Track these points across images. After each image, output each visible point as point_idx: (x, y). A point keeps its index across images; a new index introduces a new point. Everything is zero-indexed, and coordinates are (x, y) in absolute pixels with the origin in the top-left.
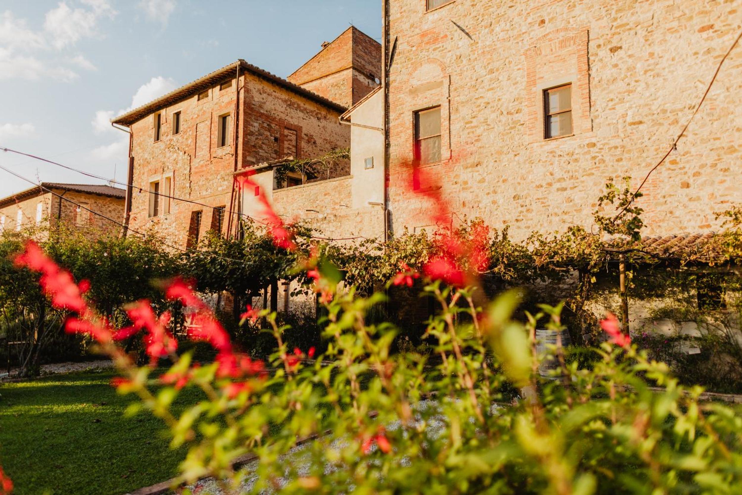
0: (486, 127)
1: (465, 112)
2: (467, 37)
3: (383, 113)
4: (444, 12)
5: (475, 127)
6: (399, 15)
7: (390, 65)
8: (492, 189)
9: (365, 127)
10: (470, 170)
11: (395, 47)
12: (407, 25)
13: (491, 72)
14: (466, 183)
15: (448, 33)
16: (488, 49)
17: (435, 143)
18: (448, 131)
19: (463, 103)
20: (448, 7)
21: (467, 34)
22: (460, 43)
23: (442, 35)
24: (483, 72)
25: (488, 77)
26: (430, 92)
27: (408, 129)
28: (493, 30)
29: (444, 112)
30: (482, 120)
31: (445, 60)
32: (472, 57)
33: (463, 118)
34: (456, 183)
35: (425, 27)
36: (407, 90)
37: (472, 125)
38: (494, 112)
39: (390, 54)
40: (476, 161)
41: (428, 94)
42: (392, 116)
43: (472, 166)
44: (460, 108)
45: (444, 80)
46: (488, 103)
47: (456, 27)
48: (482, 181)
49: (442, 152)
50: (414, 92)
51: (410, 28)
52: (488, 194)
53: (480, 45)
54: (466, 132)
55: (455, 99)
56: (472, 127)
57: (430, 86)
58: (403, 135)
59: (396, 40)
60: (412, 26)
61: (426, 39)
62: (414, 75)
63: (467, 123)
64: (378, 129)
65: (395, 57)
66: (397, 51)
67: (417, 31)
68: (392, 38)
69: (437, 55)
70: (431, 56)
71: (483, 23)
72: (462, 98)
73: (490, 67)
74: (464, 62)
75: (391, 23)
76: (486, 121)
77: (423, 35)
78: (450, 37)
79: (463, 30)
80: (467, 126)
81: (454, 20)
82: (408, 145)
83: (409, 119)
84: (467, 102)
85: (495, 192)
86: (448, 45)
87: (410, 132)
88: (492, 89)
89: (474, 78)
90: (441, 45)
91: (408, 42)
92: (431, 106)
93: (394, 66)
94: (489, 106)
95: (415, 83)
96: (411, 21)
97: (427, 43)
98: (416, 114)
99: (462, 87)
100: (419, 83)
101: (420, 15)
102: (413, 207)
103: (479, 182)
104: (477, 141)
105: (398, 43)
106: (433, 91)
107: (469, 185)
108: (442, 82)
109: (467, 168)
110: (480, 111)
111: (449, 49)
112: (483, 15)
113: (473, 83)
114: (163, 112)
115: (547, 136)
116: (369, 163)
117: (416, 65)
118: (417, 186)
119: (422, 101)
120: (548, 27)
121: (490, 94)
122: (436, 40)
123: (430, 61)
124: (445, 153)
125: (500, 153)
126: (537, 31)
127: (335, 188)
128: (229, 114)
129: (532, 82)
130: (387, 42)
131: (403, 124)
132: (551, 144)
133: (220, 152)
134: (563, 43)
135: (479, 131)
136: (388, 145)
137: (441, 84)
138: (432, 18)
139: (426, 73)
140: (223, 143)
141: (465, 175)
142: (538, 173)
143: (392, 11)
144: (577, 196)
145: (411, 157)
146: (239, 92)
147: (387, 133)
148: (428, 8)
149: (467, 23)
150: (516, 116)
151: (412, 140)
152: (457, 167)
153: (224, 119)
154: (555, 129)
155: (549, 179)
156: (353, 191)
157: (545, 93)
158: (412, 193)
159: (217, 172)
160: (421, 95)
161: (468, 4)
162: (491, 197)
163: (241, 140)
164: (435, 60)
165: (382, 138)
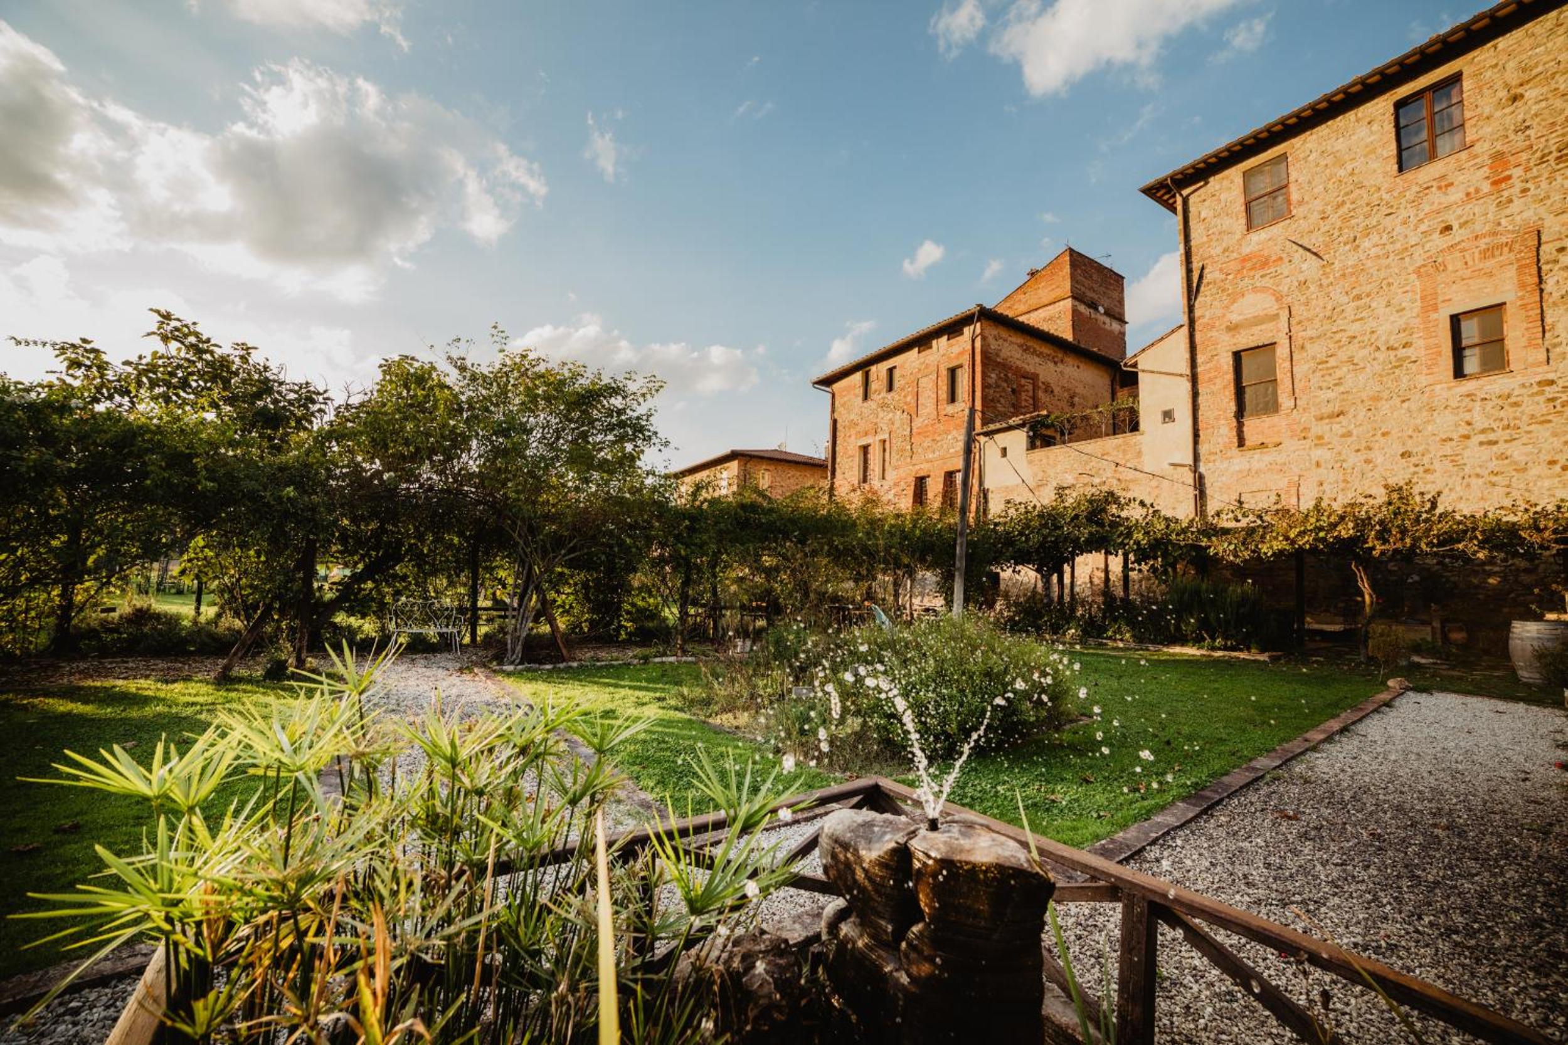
0: (1351, 367)
1: (1316, 350)
2: (1314, 257)
3: (1187, 356)
4: (1277, 230)
5: (1333, 368)
6: (1205, 239)
7: (1196, 298)
8: (1364, 445)
9: (1161, 373)
10: (1327, 421)
11: (1201, 277)
12: (1219, 250)
13: (1358, 297)
14: (1320, 438)
15: (1284, 256)
16: (1350, 270)
17: (1267, 389)
18: (1289, 374)
19: (1312, 338)
20: (1282, 224)
21: (1315, 254)
22: (1305, 266)
23: (1274, 258)
24: (1345, 299)
25: (1353, 304)
26: (1259, 328)
27: (1226, 373)
28: (1358, 246)
29: (1282, 352)
30: (1345, 358)
31: (1281, 288)
32: (1325, 282)
33: (1314, 358)
34: (1304, 438)
35: (1246, 250)
36: (1223, 327)
37: (1329, 365)
38: (1364, 347)
39: (1195, 285)
40: (1336, 410)
41: (1256, 330)
42: (1200, 359)
43: (1330, 416)
44: (1308, 346)
45: (1281, 313)
46: (1354, 337)
47: (1295, 247)
48: (1349, 434)
49: (1280, 400)
50: (1233, 328)
51: (1223, 253)
52: (1358, 450)
53: (1337, 265)
54: (1319, 374)
55: (1299, 334)
56: (1328, 369)
57: (1258, 321)
58: (1218, 381)
59: (1203, 268)
60: (1226, 250)
61: (1249, 265)
62: (1232, 308)
63: (1319, 364)
64: (1181, 375)
65: (1202, 289)
66: (1205, 281)
67: (1235, 255)
68: (1196, 266)
69: (1268, 282)
70: (1258, 284)
71: (1340, 239)
72: (1310, 333)
73: (1355, 292)
74: (1312, 289)
75: (1193, 249)
76: (1351, 360)
77: (1244, 260)
78: (1286, 260)
79: (1309, 250)
80: (1320, 367)
81: (1293, 239)
82: (1227, 393)
83: (1227, 362)
84: (1319, 337)
85: (1369, 449)
86: (1285, 269)
87: (1230, 376)
88: (1361, 319)
89: (1329, 307)
90: (1273, 270)
91: (1221, 270)
92: (1260, 344)
93: (1200, 299)
94: (1356, 341)
95: (1235, 318)
96: (1224, 245)
97: (1251, 269)
98: (1237, 356)
99: (1309, 320)
100: (1241, 317)
101: (1238, 236)
102: (1237, 468)
103: (1343, 436)
104: (1335, 385)
105: (1206, 271)
106: (1263, 327)
107: (1326, 440)
108: (1277, 315)
109: (1321, 419)
110: (1340, 347)
111: (1286, 273)
112: (1340, 229)
113: (1328, 314)
114: (873, 368)
115: (1459, 373)
116: (1168, 415)
117: (1235, 297)
118: (1241, 442)
119: (1244, 340)
120: (1458, 234)
121: (1356, 326)
122: (1265, 263)
123: (1255, 290)
124: (1285, 401)
125: (1377, 399)
126: (1439, 242)
127: (1118, 447)
128: (961, 366)
129: (1430, 305)
130: (1189, 271)
131: (1217, 369)
132: (1467, 386)
133: (950, 409)
134: (1488, 253)
135: (1339, 373)
136: (1195, 394)
137: (1276, 317)
138: (1258, 237)
139: (1253, 304)
140: (952, 399)
141: (1317, 429)
142: (1444, 423)
143: (1193, 235)
144: (1517, 452)
145: (1232, 407)
146: (973, 341)
147: (1194, 379)
148: (1250, 226)
149: (1315, 241)
150: (1402, 353)
151: (1231, 389)
152: (1306, 418)
153: (953, 372)
154: (1471, 364)
155: (1464, 430)
156: (1144, 449)
157: (1455, 321)
158: (1235, 451)
159: (948, 432)
160: (1243, 332)
161: (1316, 216)
162: (1362, 456)
163: (978, 394)
164: (1264, 289)
165: (1187, 385)
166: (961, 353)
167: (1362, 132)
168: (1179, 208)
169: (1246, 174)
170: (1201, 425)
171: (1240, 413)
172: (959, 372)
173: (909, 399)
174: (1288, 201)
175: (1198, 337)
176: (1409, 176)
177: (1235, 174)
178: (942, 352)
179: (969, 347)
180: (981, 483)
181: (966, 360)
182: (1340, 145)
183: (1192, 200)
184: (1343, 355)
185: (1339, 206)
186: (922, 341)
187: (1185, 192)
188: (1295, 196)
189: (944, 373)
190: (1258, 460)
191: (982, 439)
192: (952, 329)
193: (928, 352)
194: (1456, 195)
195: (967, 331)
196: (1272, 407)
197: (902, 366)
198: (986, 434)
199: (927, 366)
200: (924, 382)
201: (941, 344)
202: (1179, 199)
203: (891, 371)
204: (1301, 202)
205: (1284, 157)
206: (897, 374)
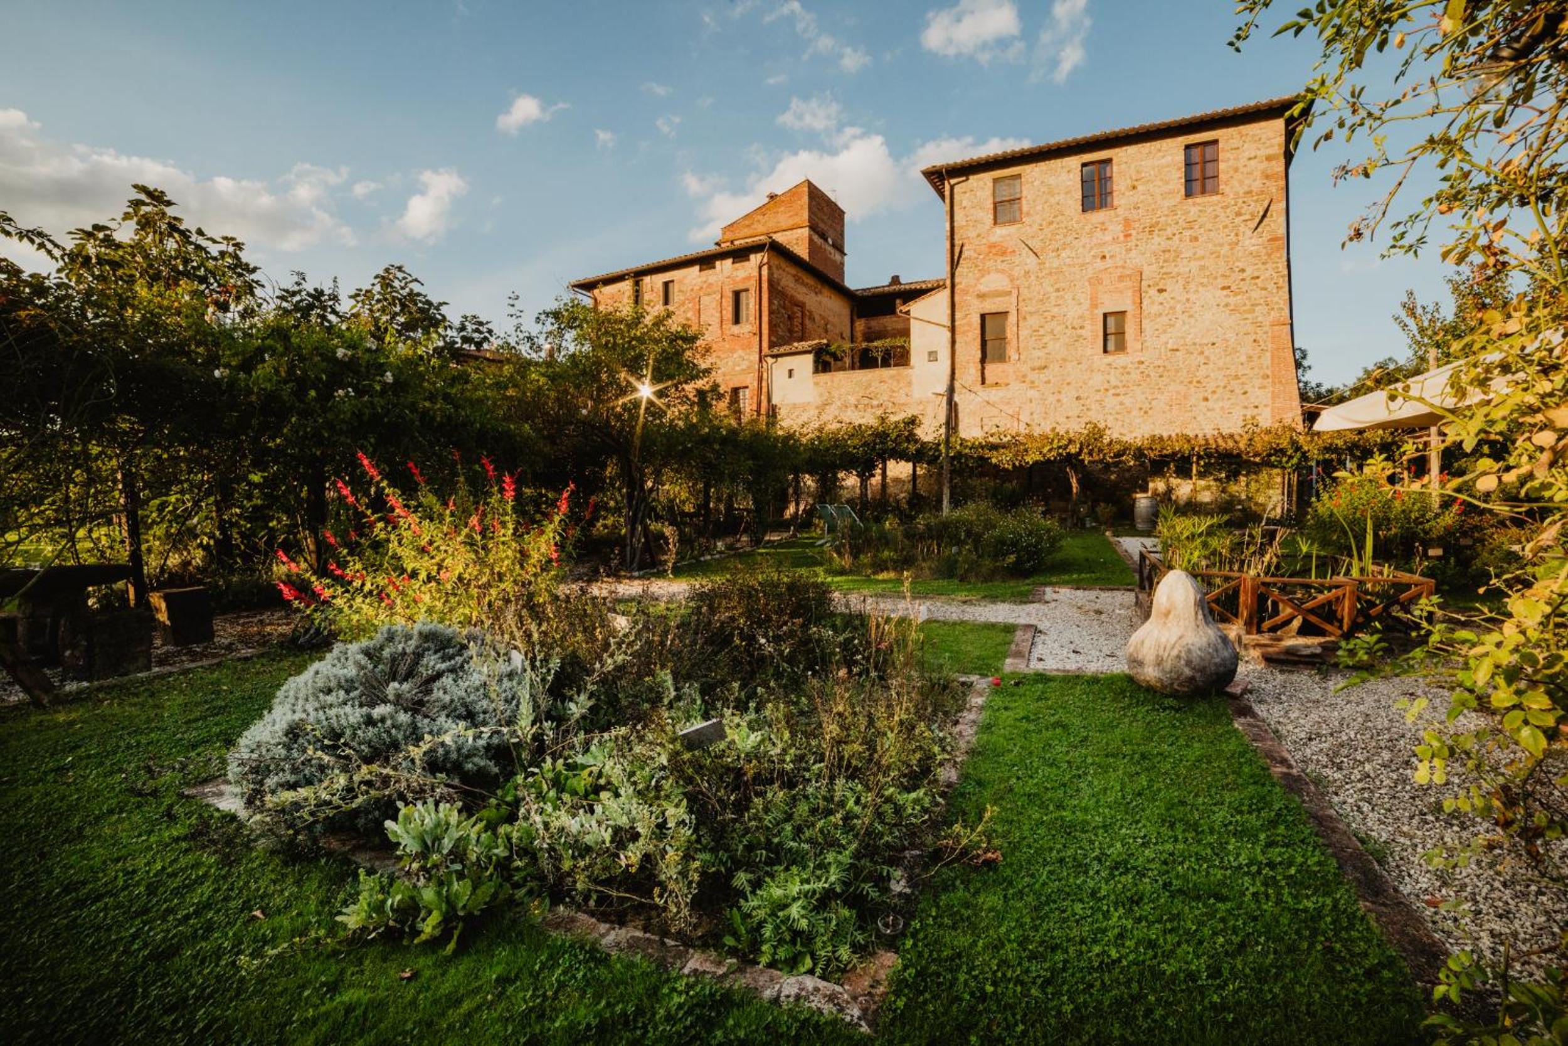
0: (1052, 337)
1: (1033, 321)
2: (1035, 256)
3: (949, 312)
4: (1012, 229)
5: (1042, 335)
6: (965, 223)
7: (956, 268)
8: (1056, 389)
9: (927, 322)
10: (1036, 371)
11: (961, 252)
12: (974, 234)
13: (1058, 290)
14: (1032, 382)
15: (1017, 250)
16: (1054, 271)
17: (1002, 344)
18: (1015, 336)
19: (1030, 313)
20: (1015, 225)
21: (1035, 254)
22: (1029, 261)
23: (1010, 250)
24: (1050, 289)
25: (1055, 294)
26: (999, 299)
27: (975, 329)
28: (1059, 255)
29: (1012, 319)
30: (1049, 330)
31: (1013, 273)
32: (1040, 275)
33: (1031, 327)
34: (1023, 381)
35: (993, 239)
36: (973, 294)
37: (1039, 333)
38: (1060, 325)
39: (956, 257)
40: (1042, 365)
41: (996, 300)
42: (958, 315)
43: (1038, 369)
44: (1028, 317)
45: (1013, 290)
46: (1054, 317)
47: (1024, 246)
48: (1048, 382)
50: (982, 296)
51: (977, 237)
52: (1054, 393)
53: (1047, 265)
54: (1033, 338)
55: (1024, 309)
56: (1039, 336)
57: (998, 294)
58: (969, 334)
59: (962, 245)
60: (979, 236)
61: (993, 250)
62: (982, 281)
63: (1034, 331)
64: (943, 326)
65: (961, 261)
66: (963, 256)
67: (985, 241)
68: (958, 242)
69: (1004, 266)
70: (999, 267)
71: (1050, 247)
72: (1029, 309)
73: (1056, 286)
74: (1032, 278)
75: (956, 229)
76: (1052, 332)
77: (991, 246)
78: (1018, 253)
79: (1031, 250)
80: (1034, 334)
81: (1022, 239)
82: (976, 344)
83: (977, 320)
84: (1035, 313)
85: (1058, 392)
86: (1017, 260)
87: (978, 332)
88: (1058, 305)
89: (1042, 294)
90: (1009, 258)
91: (975, 250)
92: (999, 311)
93: (959, 269)
94: (1055, 320)
95: (983, 288)
96: (978, 231)
97: (995, 254)
98: (983, 317)
99: (1030, 299)
100: (987, 289)
101: (988, 227)
102: (980, 399)
103: (1045, 382)
104: (1043, 347)
105: (964, 248)
106: (1001, 299)
107: (1035, 384)
109: (1033, 370)
110: (1046, 322)
111: (1017, 263)
112: (1050, 240)
113: (1040, 297)
114: (647, 279)
115: (1105, 351)
116: (933, 356)
117: (984, 272)
118: (983, 382)
119: (990, 306)
120: (1109, 262)
121: (1056, 310)
122: (1004, 253)
123: (998, 271)
124: (1011, 352)
125: (1064, 360)
126: (1100, 264)
127: (892, 377)
128: (747, 290)
129: (1094, 306)
130: (953, 246)
131: (970, 324)
132: (1109, 359)
133: (736, 329)
134: (1121, 278)
135: (1046, 339)
136: (953, 342)
137: (1009, 293)
138: (1000, 232)
139: (994, 281)
140: (737, 320)
141: (1032, 376)
142: (1097, 380)
143: (956, 218)
144: (1128, 401)
145: (979, 355)
146: (760, 268)
147: (953, 329)
148: (995, 223)
149: (1035, 244)
150: (1079, 331)
151: (979, 340)
152: (1025, 369)
153: (737, 295)
154: (1111, 346)
155: (1106, 386)
156: (914, 380)
157: (1105, 315)
158: (978, 387)
159: (733, 351)
160: (988, 300)
161: (1036, 227)
162: (1056, 396)
163: (765, 319)
164: (1003, 271)
165: (949, 334)
166: (748, 278)
167: (1064, 176)
168: (947, 193)
169: (995, 181)
170: (957, 366)
171: (983, 361)
172: (743, 295)
173: (689, 315)
174: (1020, 209)
175: (957, 298)
176: (1088, 215)
177: (987, 178)
178: (726, 273)
179: (755, 273)
180: (769, 400)
181: (752, 285)
182: (1052, 181)
183: (957, 189)
184: (1048, 328)
185: (1051, 223)
186: (706, 261)
187: (953, 181)
188: (1025, 208)
189: (729, 296)
190: (994, 395)
191: (770, 360)
192: (740, 254)
193: (710, 272)
194: (1108, 238)
195: (755, 259)
196: (1002, 358)
197: (681, 282)
198: (773, 356)
199: (711, 284)
200: (705, 300)
201: (725, 266)
202: (947, 187)
203: (666, 285)
204: (1028, 214)
205: (1019, 176)
206: (674, 289)
